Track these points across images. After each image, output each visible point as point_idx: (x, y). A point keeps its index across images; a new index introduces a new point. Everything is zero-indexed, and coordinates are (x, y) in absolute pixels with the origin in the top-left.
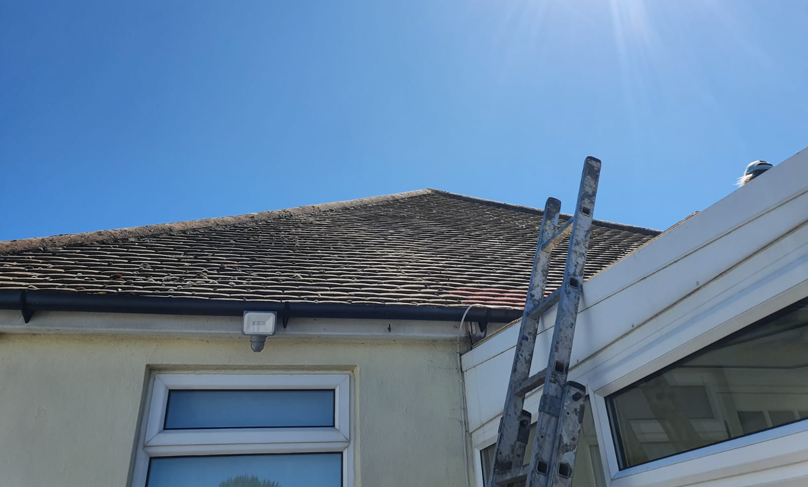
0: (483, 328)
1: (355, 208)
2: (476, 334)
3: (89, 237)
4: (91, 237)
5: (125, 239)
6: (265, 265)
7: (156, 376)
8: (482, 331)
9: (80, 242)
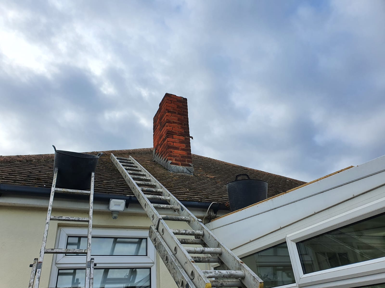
0: (215, 213)
1: (134, 153)
2: (212, 215)
3: (13, 158)
4: (14, 158)
5: (31, 160)
6: (106, 177)
7: (61, 229)
8: (215, 214)
9: (9, 160)
